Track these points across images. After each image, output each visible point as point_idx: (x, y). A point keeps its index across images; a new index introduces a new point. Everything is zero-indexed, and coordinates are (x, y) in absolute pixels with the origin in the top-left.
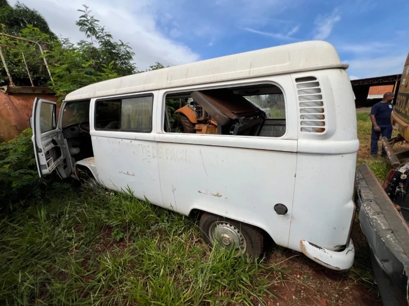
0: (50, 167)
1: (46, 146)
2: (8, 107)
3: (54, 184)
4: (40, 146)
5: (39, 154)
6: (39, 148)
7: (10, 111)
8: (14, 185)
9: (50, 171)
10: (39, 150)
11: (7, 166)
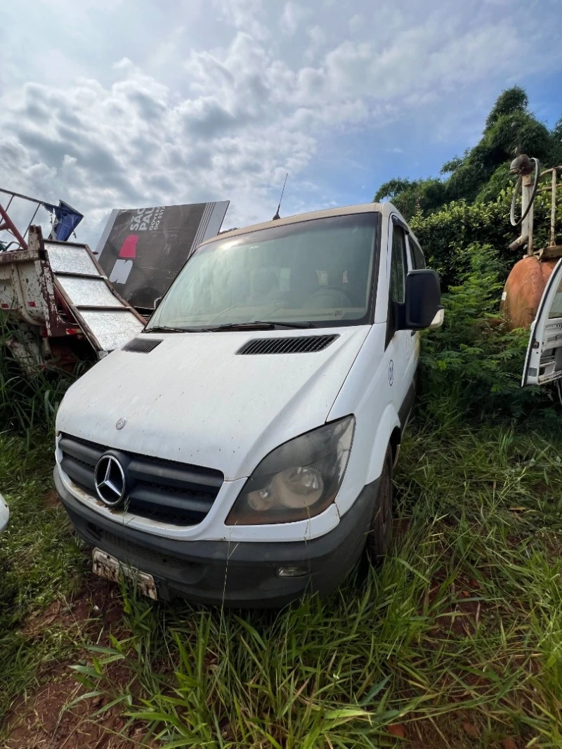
0: (542, 376)
1: (550, 340)
2: (534, 280)
3: (546, 410)
4: (539, 339)
5: (533, 350)
6: (537, 340)
7: (534, 285)
8: (493, 390)
9: (539, 381)
10: (536, 344)
11: (495, 362)
